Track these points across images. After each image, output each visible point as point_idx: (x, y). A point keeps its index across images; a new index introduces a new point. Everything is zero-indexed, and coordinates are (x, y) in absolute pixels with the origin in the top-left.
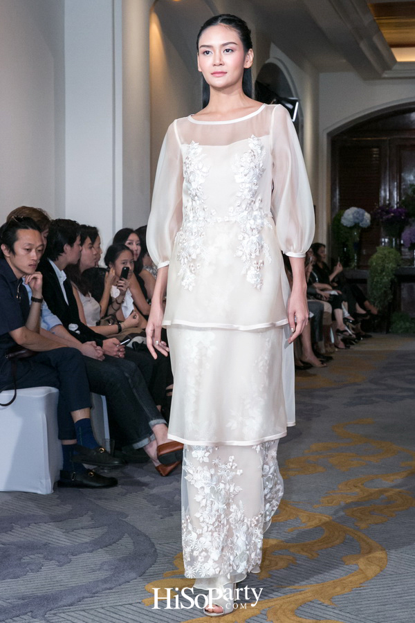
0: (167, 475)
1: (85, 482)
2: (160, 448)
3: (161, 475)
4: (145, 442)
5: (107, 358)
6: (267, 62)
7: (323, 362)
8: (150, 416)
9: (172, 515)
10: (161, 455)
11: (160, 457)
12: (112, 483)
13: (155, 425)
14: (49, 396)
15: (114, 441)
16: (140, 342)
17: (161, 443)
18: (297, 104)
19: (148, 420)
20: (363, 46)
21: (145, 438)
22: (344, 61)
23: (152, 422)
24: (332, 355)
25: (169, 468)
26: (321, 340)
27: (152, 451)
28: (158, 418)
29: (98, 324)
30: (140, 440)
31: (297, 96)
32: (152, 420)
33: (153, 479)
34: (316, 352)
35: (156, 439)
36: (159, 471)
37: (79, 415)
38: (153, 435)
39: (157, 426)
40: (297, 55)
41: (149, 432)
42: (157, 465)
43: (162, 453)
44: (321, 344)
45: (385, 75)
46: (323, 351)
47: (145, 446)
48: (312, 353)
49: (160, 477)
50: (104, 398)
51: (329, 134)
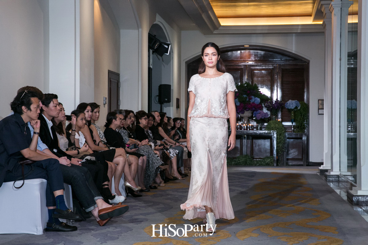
0: (103, 226)
1: (60, 228)
2: (100, 211)
3: (100, 225)
4: (92, 208)
5: (73, 165)
6: (154, 23)
7: (182, 177)
8: (95, 195)
9: (106, 242)
10: (100, 215)
11: (100, 216)
12: (75, 229)
13: (97, 199)
14: (42, 183)
15: (75, 208)
16: (89, 159)
17: (100, 209)
18: (170, 45)
19: (94, 197)
20: (204, 16)
21: (92, 206)
22: (194, 24)
23: (96, 198)
24: (188, 174)
25: (105, 222)
26: (182, 166)
27: (96, 213)
28: (99, 196)
29: (67, 150)
30: (89, 207)
31: (170, 42)
32: (96, 197)
33: (96, 227)
34: (179, 172)
35: (98, 207)
36: (99, 224)
37: (58, 193)
38: (96, 204)
39: (98, 200)
40: (170, 21)
41: (94, 203)
42: (98, 220)
43: (101, 213)
44: (182, 168)
45: (215, 32)
46: (183, 172)
47: (92, 210)
48: (178, 173)
49: (100, 226)
50: (70, 186)
51: (186, 62)
